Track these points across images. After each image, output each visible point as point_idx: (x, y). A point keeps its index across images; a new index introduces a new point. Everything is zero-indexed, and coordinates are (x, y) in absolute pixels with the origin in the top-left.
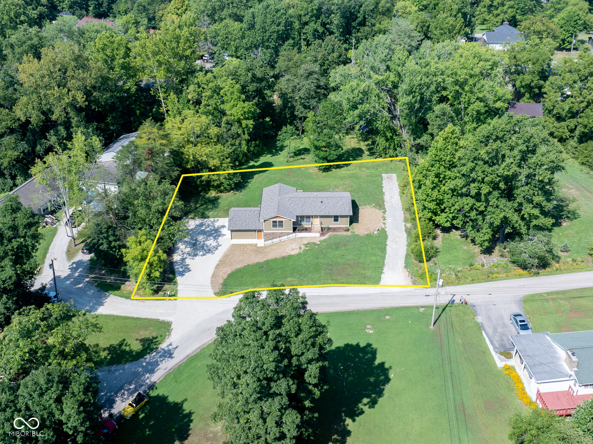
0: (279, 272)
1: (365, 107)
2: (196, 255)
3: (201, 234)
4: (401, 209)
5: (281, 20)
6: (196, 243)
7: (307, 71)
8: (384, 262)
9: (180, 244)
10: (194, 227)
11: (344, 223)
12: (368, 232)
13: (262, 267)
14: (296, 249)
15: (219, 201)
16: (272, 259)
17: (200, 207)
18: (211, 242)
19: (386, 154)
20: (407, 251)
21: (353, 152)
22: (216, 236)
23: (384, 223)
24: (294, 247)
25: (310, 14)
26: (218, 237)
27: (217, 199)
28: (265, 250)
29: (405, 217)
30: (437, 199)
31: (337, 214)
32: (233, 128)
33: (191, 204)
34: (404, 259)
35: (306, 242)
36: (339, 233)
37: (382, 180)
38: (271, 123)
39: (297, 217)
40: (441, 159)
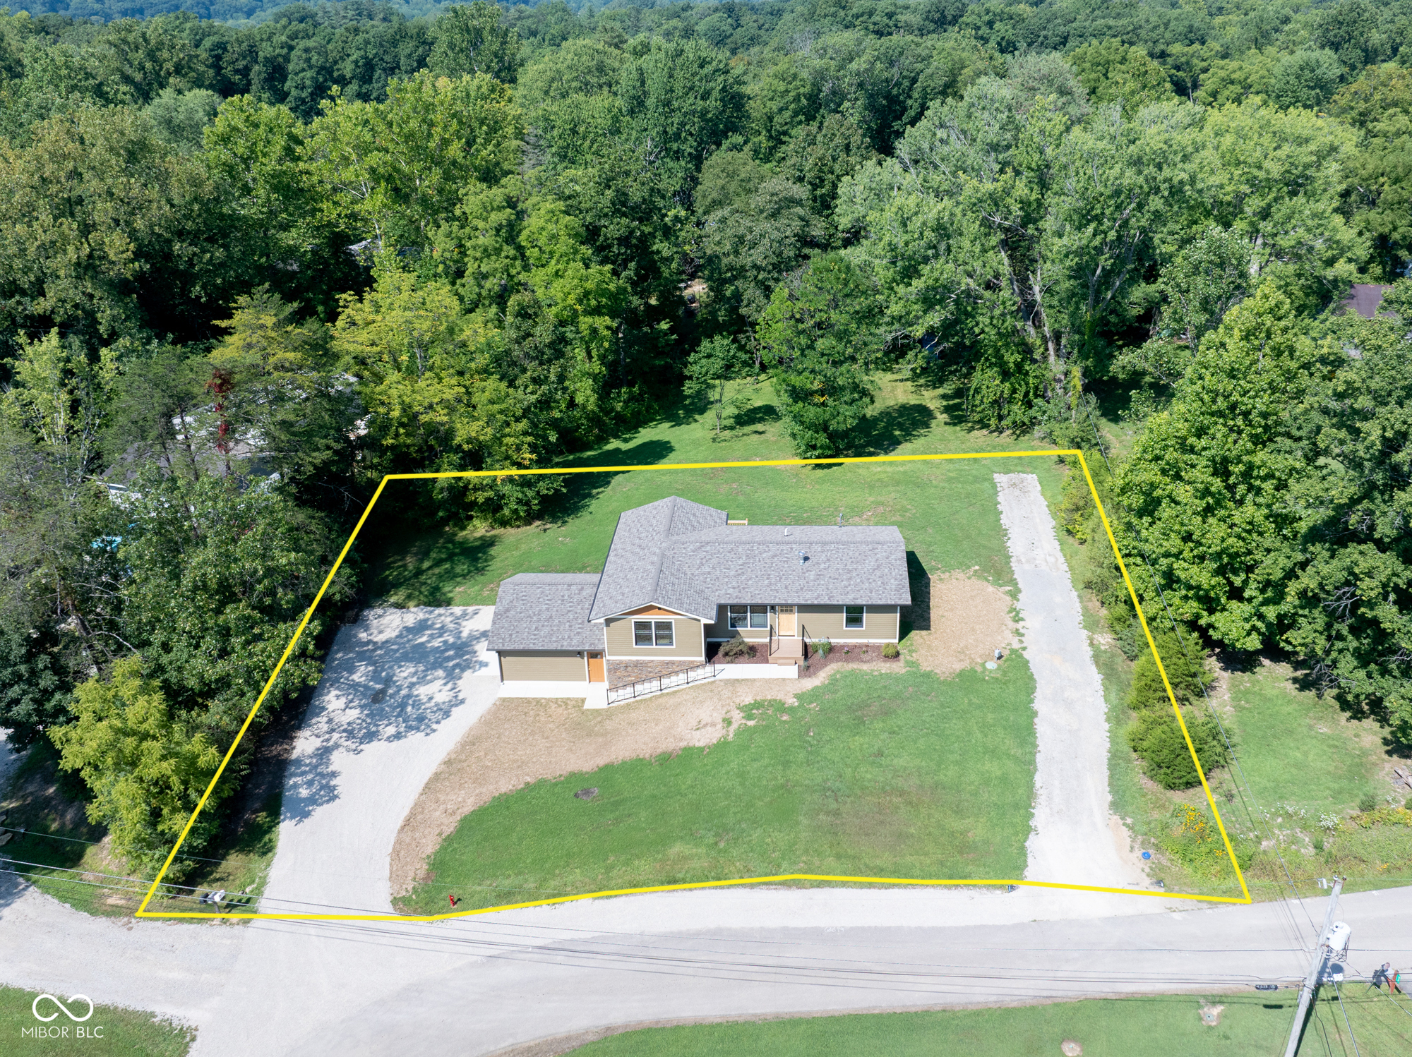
0: (643, 815)
1: (940, 270)
2: (371, 736)
3: (410, 660)
4: (1069, 584)
5: (712, 84)
6: (383, 692)
7: (775, 198)
8: (1030, 786)
9: (334, 693)
10: (394, 634)
11: (882, 631)
12: (966, 665)
13: (587, 792)
14: (713, 725)
15: (493, 551)
16: (624, 763)
17: (430, 568)
18: (435, 690)
19: (1001, 418)
20: (1113, 739)
21: (901, 415)
22: (457, 665)
23: (1017, 633)
24: (706, 719)
25: (792, 106)
26: (463, 670)
27: (487, 544)
28: (609, 725)
29: (1086, 612)
30: (1223, 551)
31: (860, 602)
32: (537, 331)
33: (409, 559)
34: (1107, 773)
35: (748, 700)
36: (865, 667)
37: (996, 493)
38: (674, 337)
39: (722, 609)
40: (1233, 407)
